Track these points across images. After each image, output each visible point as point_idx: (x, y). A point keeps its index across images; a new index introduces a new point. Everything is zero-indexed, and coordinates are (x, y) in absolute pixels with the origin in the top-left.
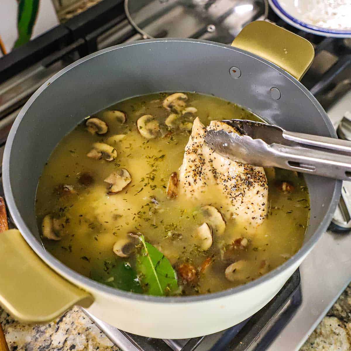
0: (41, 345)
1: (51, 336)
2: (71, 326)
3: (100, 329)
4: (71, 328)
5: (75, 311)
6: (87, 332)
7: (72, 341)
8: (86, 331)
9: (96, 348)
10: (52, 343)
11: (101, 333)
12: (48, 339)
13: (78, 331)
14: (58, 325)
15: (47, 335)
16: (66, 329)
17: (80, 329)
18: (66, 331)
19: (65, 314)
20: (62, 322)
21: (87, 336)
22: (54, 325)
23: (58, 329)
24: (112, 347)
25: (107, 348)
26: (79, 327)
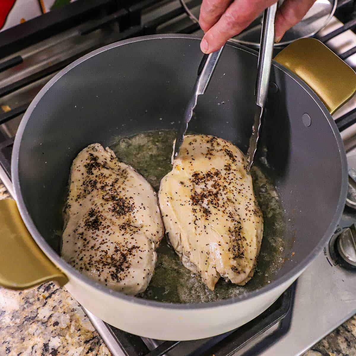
0: (27, 315)
1: (38, 309)
2: (58, 304)
3: (85, 312)
4: (58, 306)
5: (64, 291)
6: (73, 313)
7: (57, 318)
8: (72, 311)
9: (78, 329)
10: (38, 315)
11: (85, 316)
12: (35, 311)
13: (64, 310)
14: (46, 300)
15: (35, 307)
16: (53, 306)
17: (66, 308)
18: (53, 307)
19: (54, 291)
20: (51, 298)
21: (71, 316)
22: (43, 300)
23: (45, 304)
24: (93, 332)
25: (88, 332)
26: (65, 307)
